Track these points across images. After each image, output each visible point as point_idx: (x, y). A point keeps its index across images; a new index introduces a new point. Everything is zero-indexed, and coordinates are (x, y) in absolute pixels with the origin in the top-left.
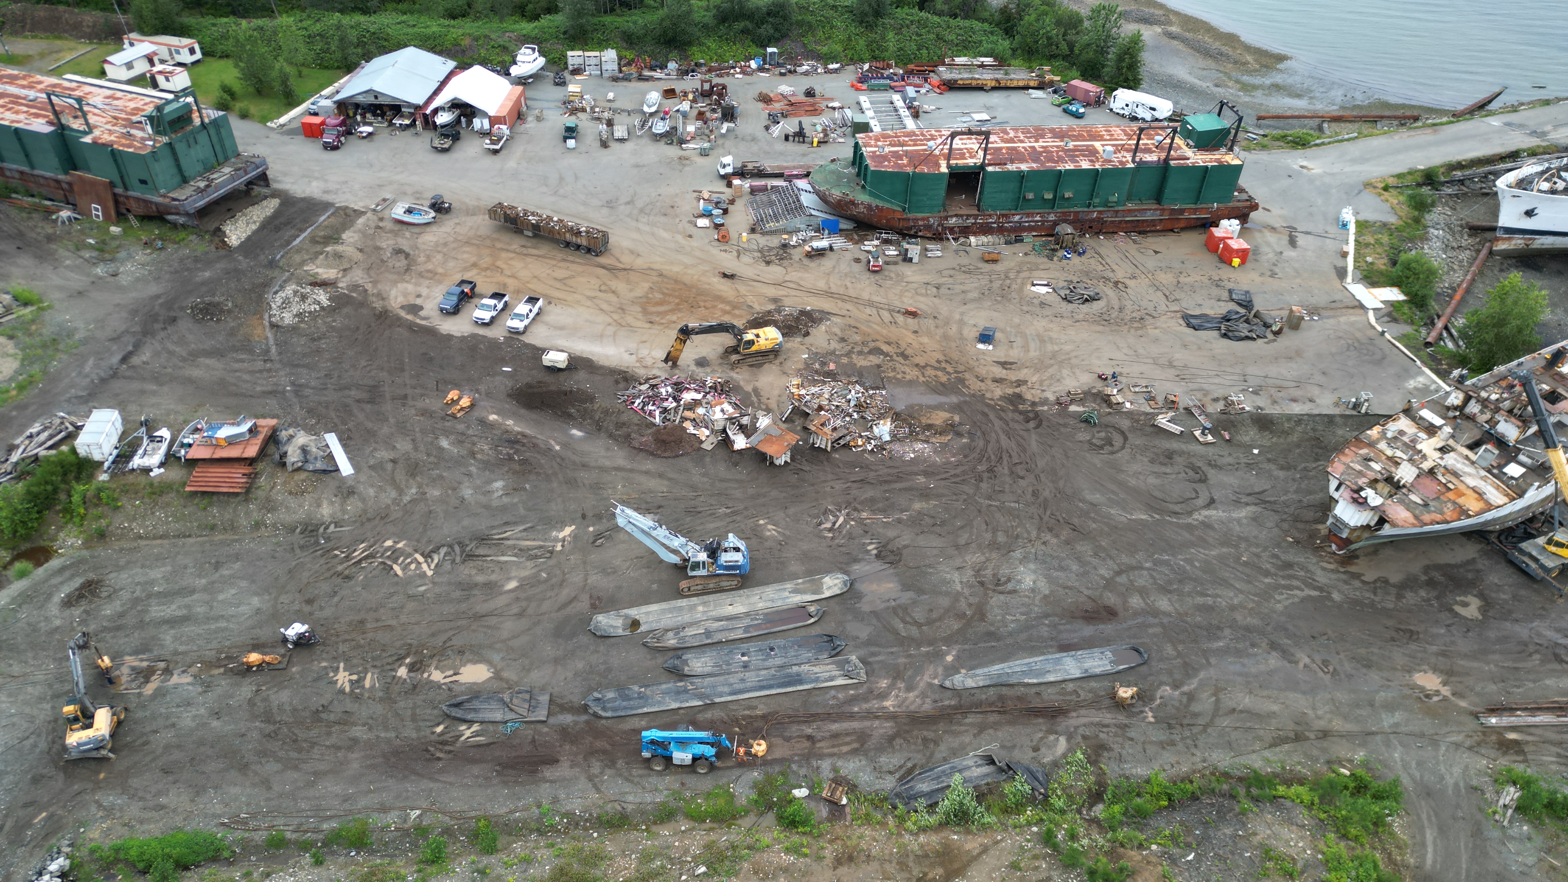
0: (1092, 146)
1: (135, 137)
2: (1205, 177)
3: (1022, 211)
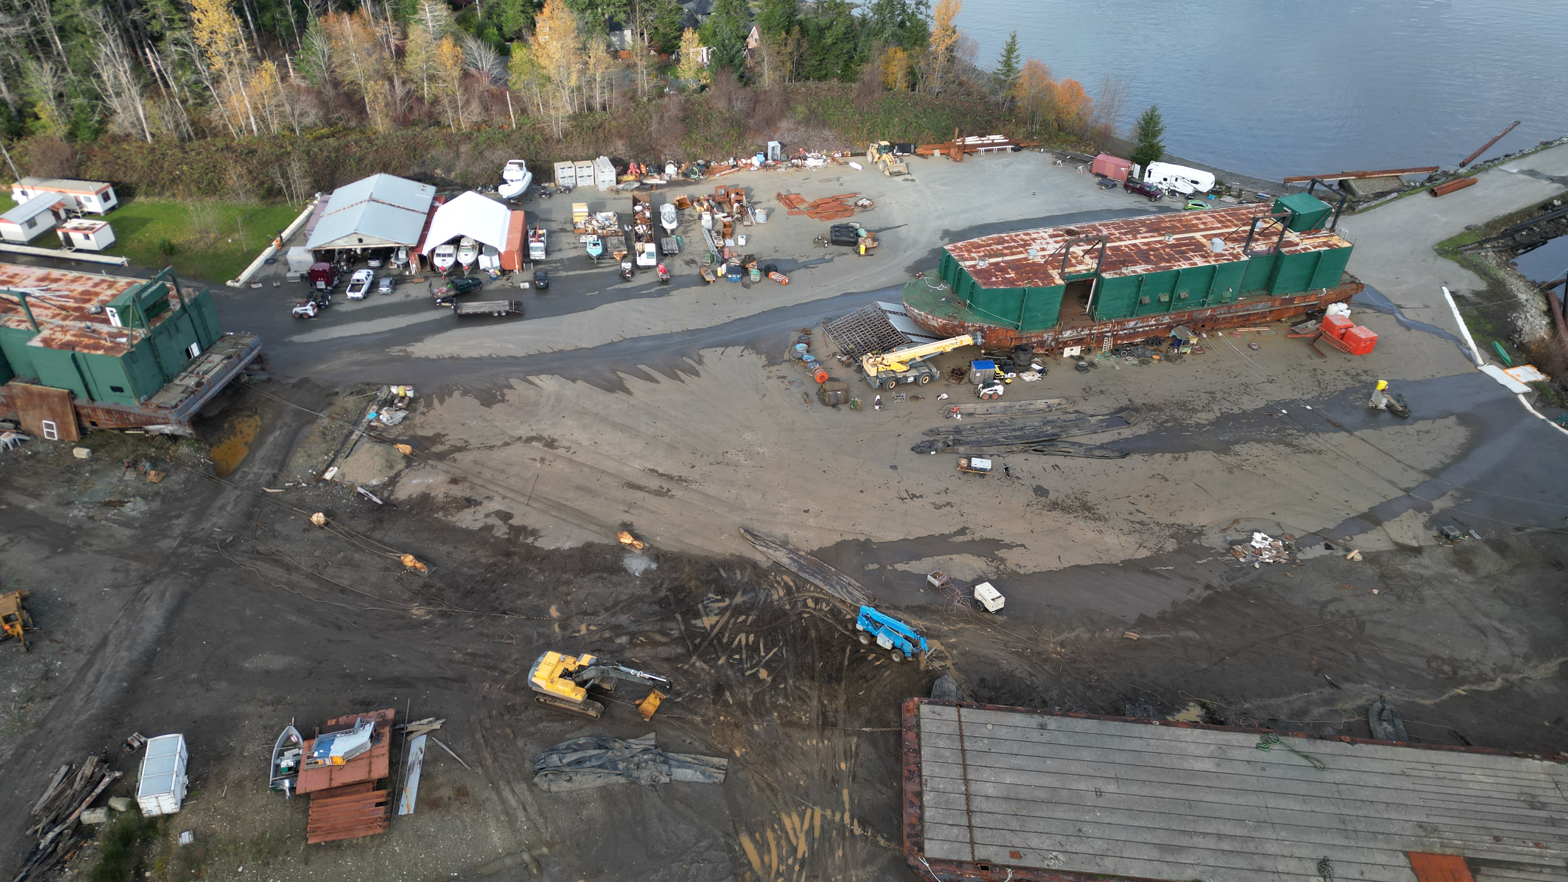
1: (100, 333)
2: (1317, 263)
3: (1137, 317)
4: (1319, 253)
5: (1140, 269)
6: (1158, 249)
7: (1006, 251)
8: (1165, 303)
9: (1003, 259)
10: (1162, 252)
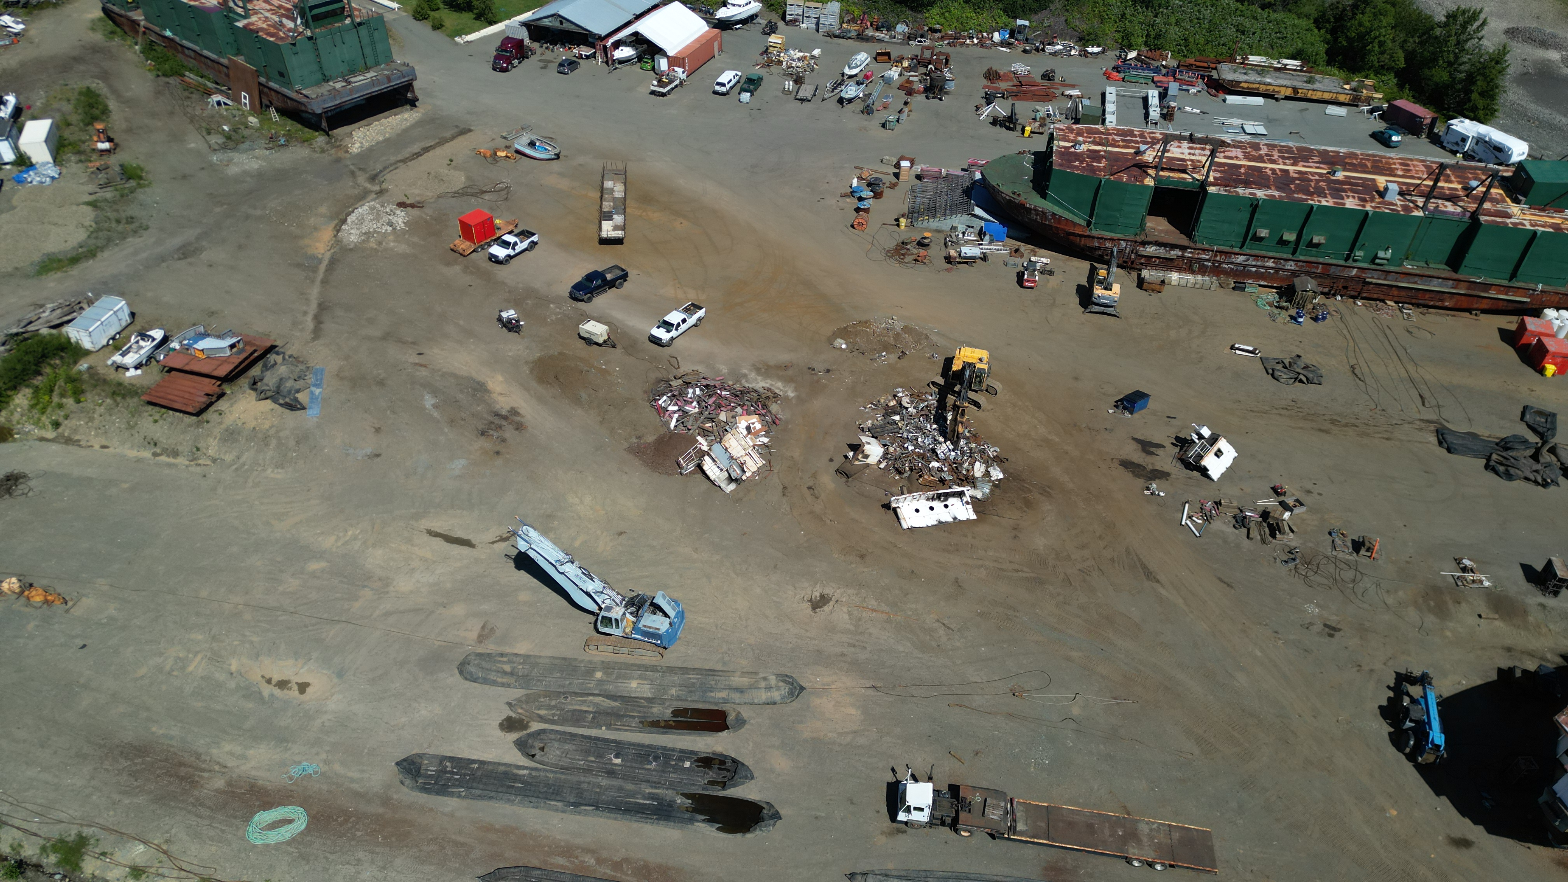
0: (1373, 180)
1: (284, 27)
2: (1528, 243)
3: (1249, 252)
4: (1536, 233)
5: (1260, 194)
6: (1310, 181)
7: (1121, 143)
8: (1289, 242)
9: (1109, 149)
10: (1313, 184)
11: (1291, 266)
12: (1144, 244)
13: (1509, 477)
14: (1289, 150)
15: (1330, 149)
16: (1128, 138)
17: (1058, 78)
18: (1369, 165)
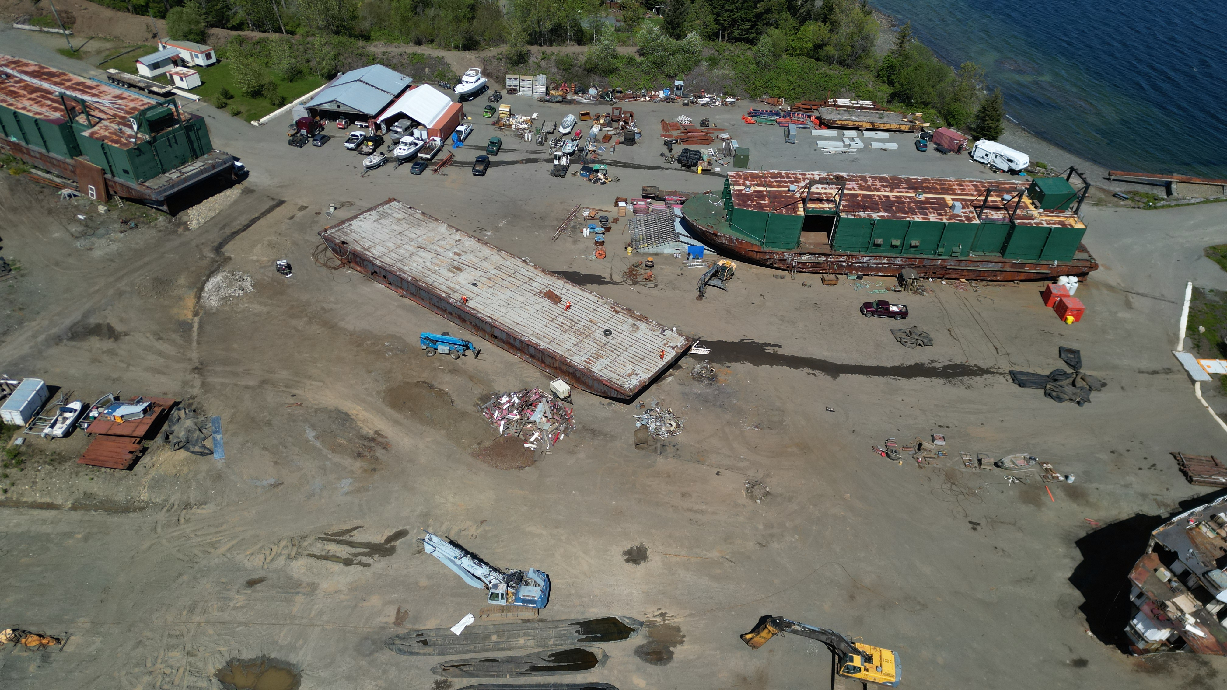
0: (943, 199)
1: (124, 134)
2: (1047, 238)
3: (871, 254)
4: (1050, 229)
5: (875, 215)
6: (904, 203)
7: (775, 184)
8: (897, 246)
9: (769, 189)
10: (906, 205)
11: (898, 261)
12: (800, 254)
13: (1059, 399)
14: (886, 181)
15: (911, 177)
16: (779, 179)
17: (712, 125)
18: (938, 187)
